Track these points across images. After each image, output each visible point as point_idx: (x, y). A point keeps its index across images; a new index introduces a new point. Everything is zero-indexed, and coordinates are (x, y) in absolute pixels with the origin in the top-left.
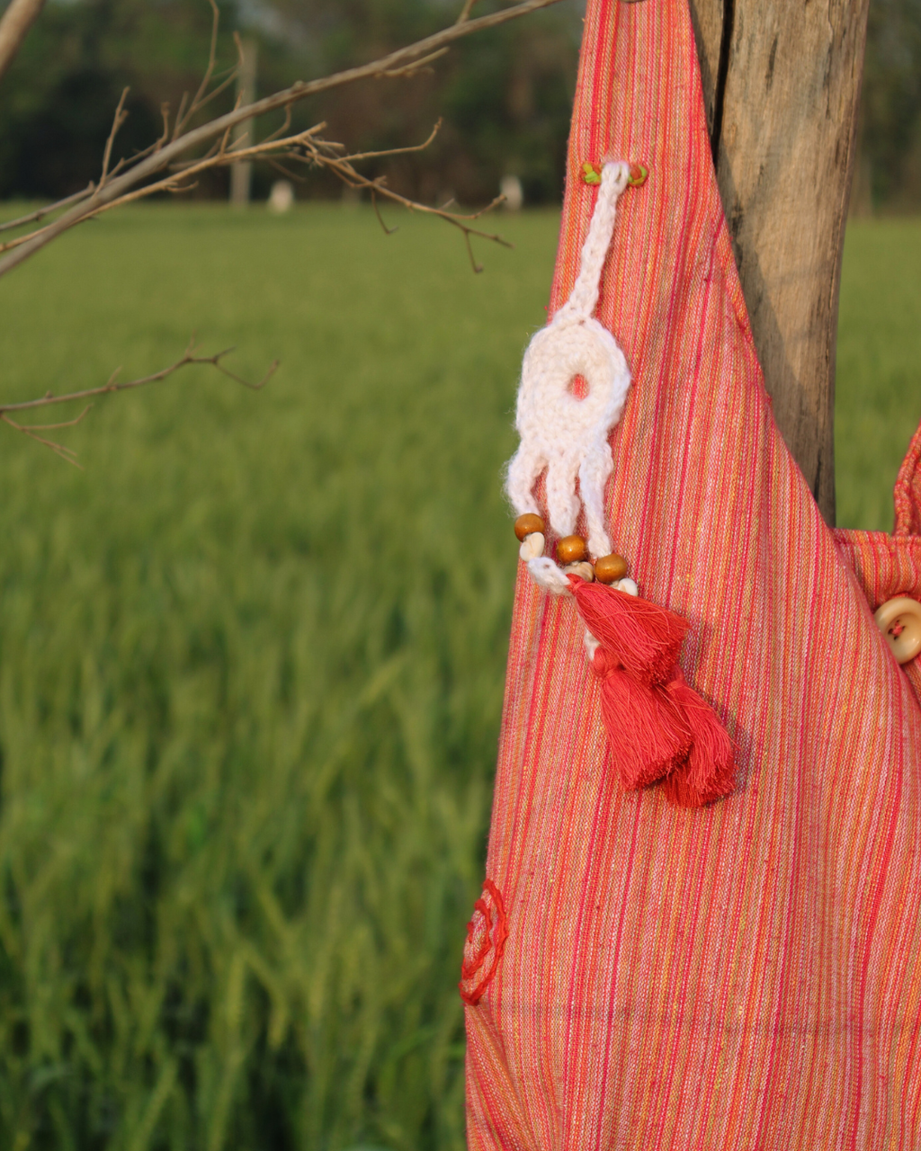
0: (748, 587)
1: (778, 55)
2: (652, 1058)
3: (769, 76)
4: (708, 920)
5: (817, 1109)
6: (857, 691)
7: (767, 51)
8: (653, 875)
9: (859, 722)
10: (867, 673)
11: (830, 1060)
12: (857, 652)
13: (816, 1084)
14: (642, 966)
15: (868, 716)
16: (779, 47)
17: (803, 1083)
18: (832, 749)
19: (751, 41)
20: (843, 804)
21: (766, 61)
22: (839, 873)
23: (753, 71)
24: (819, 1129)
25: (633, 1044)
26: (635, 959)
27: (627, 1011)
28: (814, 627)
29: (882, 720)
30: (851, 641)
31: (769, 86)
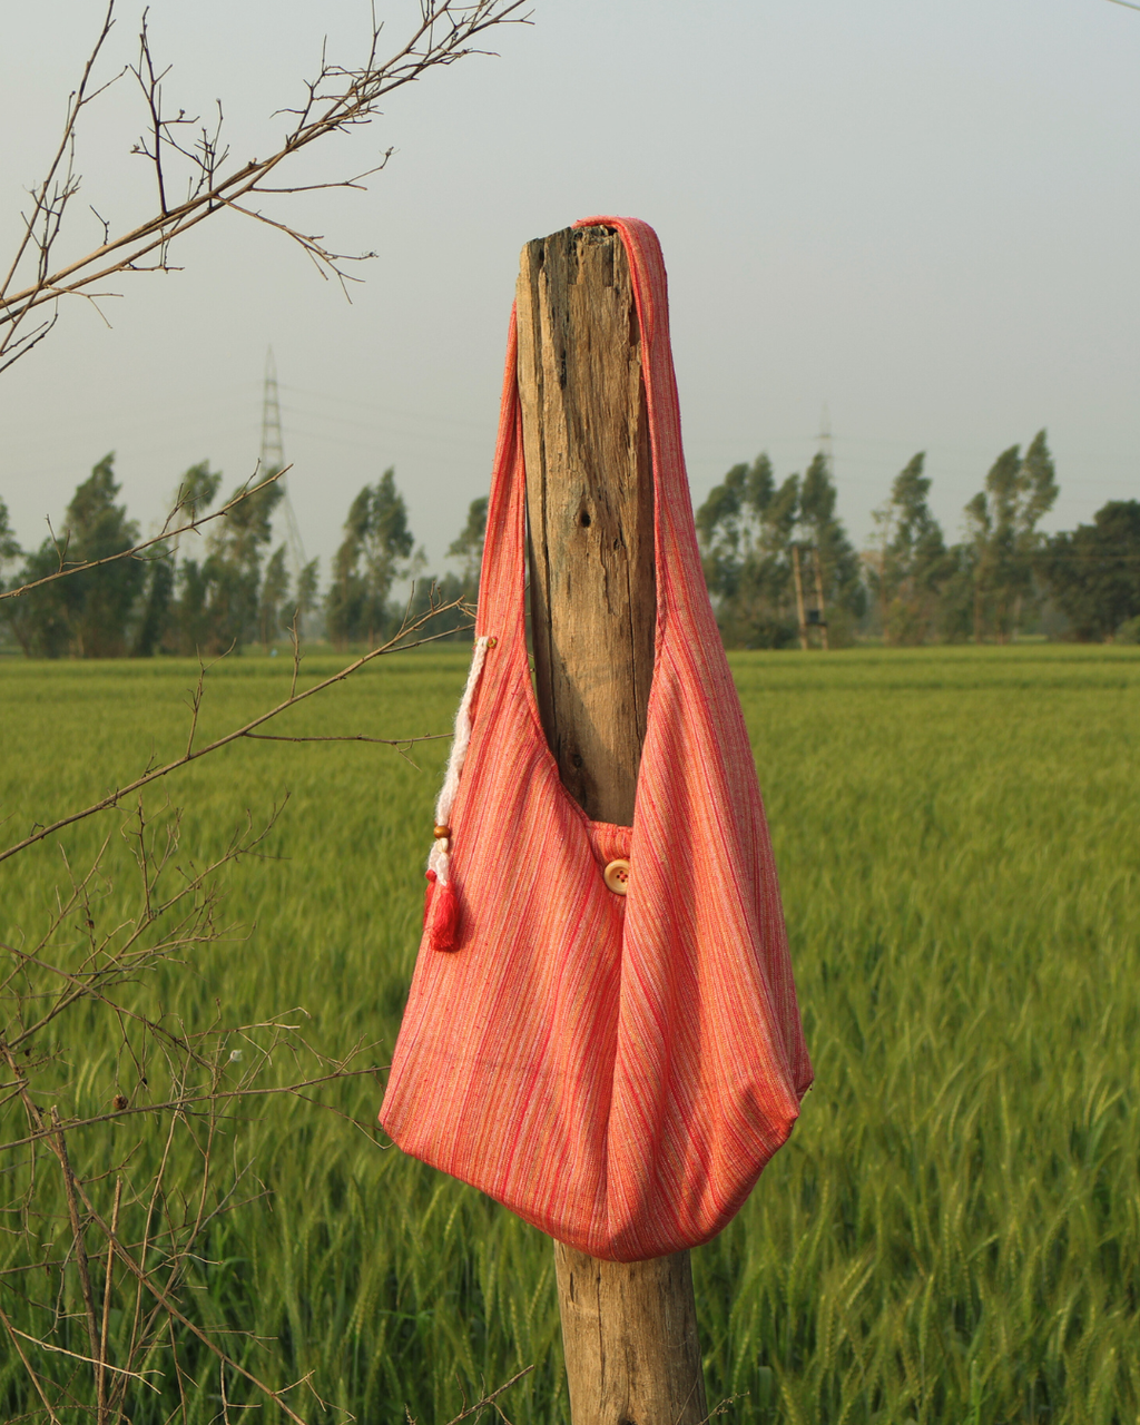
0: (500, 844)
1: (572, 583)
2: (428, 1068)
3: (569, 593)
4: (458, 1005)
5: (497, 1107)
6: (555, 901)
7: (566, 581)
8: (444, 982)
9: (553, 917)
10: (560, 893)
11: (509, 1083)
12: (557, 882)
13: (497, 1093)
14: (432, 1024)
15: (558, 916)
16: (572, 578)
17: (490, 1091)
18: (542, 930)
19: (557, 576)
20: (544, 959)
21: (566, 585)
22: (538, 993)
23: (560, 590)
24: (498, 1117)
25: (420, 1060)
26: (430, 1020)
27: (420, 1044)
28: (540, 868)
29: (564, 917)
30: (556, 876)
31: (569, 597)
